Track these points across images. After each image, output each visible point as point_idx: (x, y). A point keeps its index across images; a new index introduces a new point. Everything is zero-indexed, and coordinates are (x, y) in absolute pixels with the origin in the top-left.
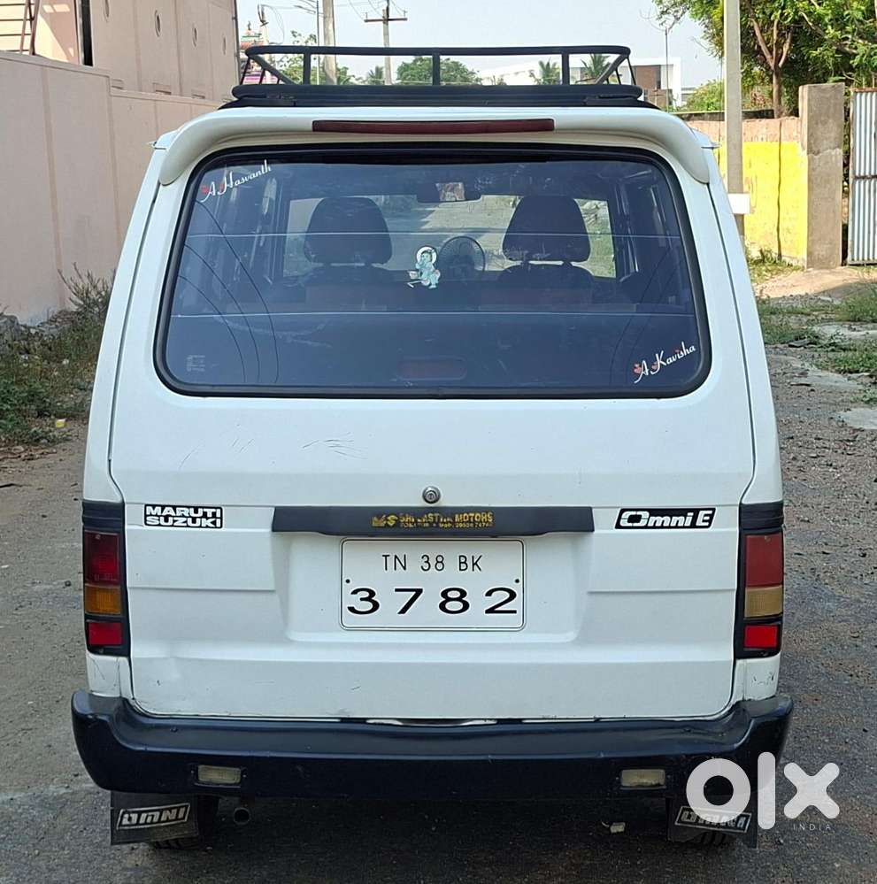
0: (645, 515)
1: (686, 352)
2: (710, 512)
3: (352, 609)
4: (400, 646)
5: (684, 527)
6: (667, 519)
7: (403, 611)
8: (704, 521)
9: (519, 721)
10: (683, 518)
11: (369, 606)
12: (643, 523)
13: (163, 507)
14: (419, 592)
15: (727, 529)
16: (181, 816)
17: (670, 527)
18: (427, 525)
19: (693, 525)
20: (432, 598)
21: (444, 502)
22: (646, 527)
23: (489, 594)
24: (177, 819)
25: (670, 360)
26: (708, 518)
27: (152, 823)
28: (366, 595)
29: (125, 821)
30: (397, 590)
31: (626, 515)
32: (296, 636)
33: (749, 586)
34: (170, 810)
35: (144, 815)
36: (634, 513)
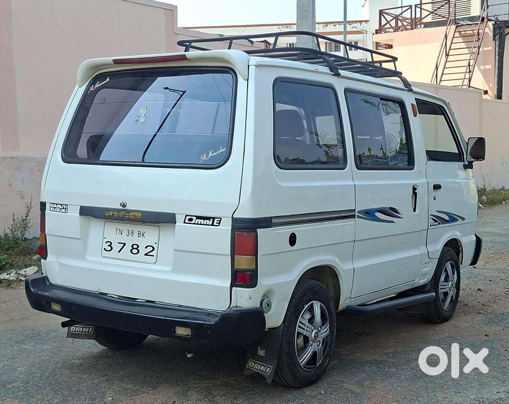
0: (194, 218)
1: (222, 150)
2: (219, 219)
3: (105, 249)
4: (118, 266)
5: (209, 225)
6: (202, 221)
7: (119, 252)
8: (217, 223)
9: (153, 302)
10: (208, 221)
11: (110, 248)
12: (193, 222)
13: (54, 204)
14: (125, 244)
15: (226, 227)
16: (90, 331)
17: (203, 224)
18: (121, 216)
19: (212, 225)
20: (128, 248)
21: (128, 207)
22: (195, 224)
23: (146, 248)
24: (88, 332)
25: (215, 154)
26: (218, 222)
27: (80, 332)
28: (109, 244)
29: (72, 330)
30: (119, 243)
31: (188, 218)
32: (87, 257)
33: (237, 254)
34: (86, 328)
35: (77, 328)
36: (190, 217)
